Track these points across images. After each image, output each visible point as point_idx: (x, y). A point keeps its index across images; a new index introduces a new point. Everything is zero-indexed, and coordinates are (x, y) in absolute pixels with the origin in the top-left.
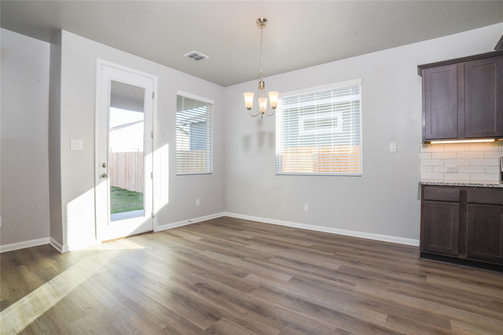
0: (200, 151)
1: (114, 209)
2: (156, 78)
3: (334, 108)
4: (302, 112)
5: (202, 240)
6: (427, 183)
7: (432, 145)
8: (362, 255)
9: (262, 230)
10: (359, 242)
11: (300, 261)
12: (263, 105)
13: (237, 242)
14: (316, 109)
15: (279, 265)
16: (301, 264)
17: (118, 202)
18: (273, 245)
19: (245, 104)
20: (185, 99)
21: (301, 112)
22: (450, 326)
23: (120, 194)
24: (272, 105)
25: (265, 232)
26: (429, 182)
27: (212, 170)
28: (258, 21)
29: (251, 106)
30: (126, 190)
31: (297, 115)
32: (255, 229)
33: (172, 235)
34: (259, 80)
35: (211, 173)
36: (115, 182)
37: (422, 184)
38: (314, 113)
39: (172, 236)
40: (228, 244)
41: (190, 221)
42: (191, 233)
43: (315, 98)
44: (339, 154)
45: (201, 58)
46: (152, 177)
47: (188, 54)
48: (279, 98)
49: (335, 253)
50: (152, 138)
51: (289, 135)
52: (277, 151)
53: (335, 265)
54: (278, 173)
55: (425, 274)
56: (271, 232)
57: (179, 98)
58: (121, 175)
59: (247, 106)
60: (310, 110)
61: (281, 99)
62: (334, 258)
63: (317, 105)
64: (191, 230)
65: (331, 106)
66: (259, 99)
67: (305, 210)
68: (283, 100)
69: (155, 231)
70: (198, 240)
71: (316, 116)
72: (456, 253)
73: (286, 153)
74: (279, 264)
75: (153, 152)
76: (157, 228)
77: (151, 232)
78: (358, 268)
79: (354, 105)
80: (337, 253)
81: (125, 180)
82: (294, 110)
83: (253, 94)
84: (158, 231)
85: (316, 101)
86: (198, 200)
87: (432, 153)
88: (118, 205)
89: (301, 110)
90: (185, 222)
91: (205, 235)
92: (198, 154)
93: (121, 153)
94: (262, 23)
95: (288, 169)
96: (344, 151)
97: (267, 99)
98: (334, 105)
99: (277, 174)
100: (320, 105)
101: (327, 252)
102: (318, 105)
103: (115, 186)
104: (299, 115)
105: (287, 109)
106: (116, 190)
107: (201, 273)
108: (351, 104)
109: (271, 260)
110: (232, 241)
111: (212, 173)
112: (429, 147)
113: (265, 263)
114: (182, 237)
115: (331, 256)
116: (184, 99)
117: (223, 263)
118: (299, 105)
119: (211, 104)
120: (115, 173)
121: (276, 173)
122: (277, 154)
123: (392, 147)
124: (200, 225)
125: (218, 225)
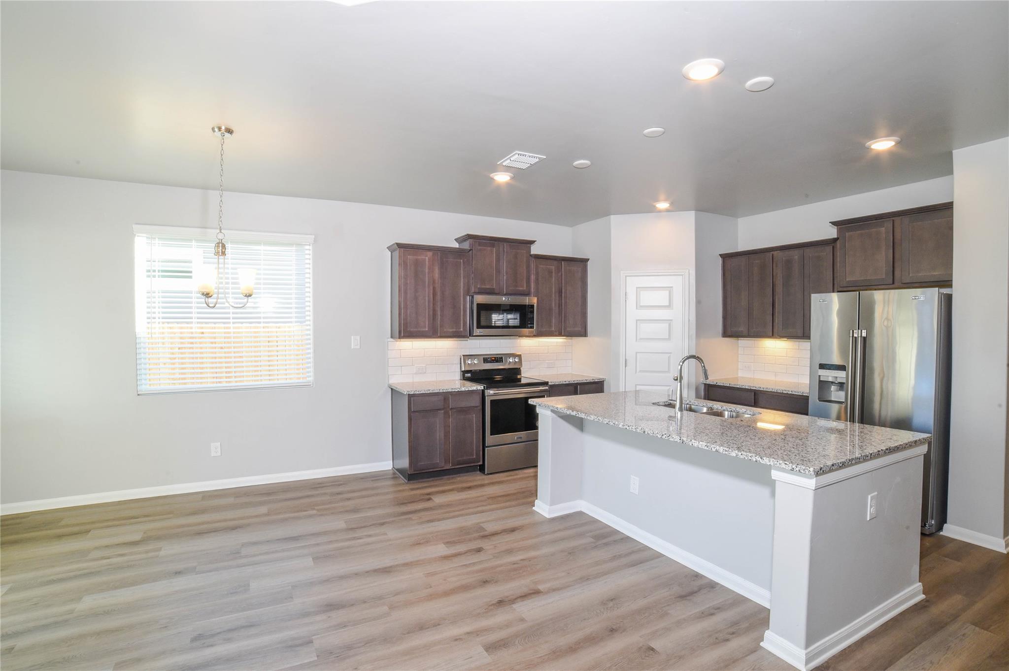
22: (484, 529)
37: (410, 393)
49: (314, 509)
53: (339, 523)
54: (142, 390)
55: (428, 497)
67: (213, 454)
72: (443, 464)
78: (366, 515)
87: (400, 350)
94: (223, 134)
99: (139, 393)
101: (301, 511)
112: (398, 342)
113: (246, 560)
121: (138, 391)
123: (355, 342)
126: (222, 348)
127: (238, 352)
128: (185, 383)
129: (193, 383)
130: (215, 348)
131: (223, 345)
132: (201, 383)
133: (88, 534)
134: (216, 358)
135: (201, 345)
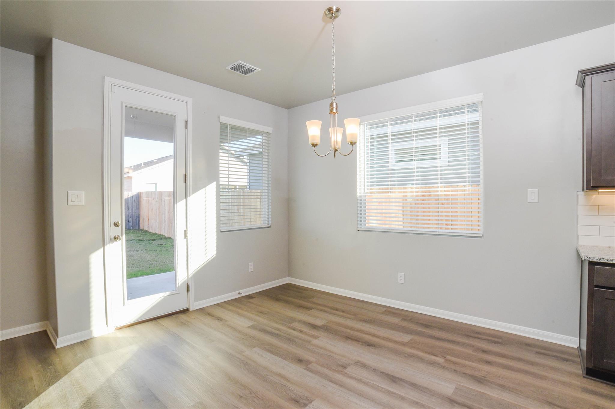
0: (259, 191)
1: (150, 267)
2: (190, 101)
3: (440, 133)
4: (394, 139)
5: (253, 327)
6: (600, 259)
7: (600, 194)
8: (488, 363)
9: (337, 310)
10: (479, 336)
11: (392, 374)
12: (336, 137)
13: (301, 331)
14: (414, 135)
15: (360, 381)
16: (393, 379)
17: (157, 256)
18: (351, 339)
19: (308, 138)
20: (232, 128)
21: (392, 139)
23: (162, 244)
24: (349, 139)
25: (342, 314)
26: (603, 258)
27: (270, 222)
28: (326, 12)
29: (317, 141)
30: (171, 238)
31: (387, 143)
32: (328, 307)
33: (212, 316)
34: (329, 101)
35: (268, 226)
36: (157, 228)
37: (591, 260)
38: (412, 140)
39: (213, 318)
40: (287, 336)
41: (240, 292)
42: (239, 314)
43: (412, 119)
44: (445, 195)
45: (249, 71)
46: (186, 237)
47: (232, 66)
48: (362, 123)
49: (445, 357)
50: (186, 183)
51: (375, 164)
52: (358, 191)
54: (360, 228)
56: (350, 314)
57: (224, 127)
58: (164, 220)
59: (311, 141)
60: (405, 135)
61: (364, 124)
62: (444, 368)
63: (415, 129)
64: (239, 308)
65: (436, 129)
66: (330, 129)
67: (399, 281)
68: (367, 126)
69: (191, 309)
70: (247, 327)
71: (415, 145)
73: (371, 193)
74: (361, 379)
75: (186, 197)
76: (195, 306)
77: (185, 311)
79: (470, 128)
80: (449, 357)
81: (169, 226)
82: (383, 137)
83: (321, 122)
84: (196, 308)
85: (414, 123)
86: (251, 264)
87: (599, 205)
88: (156, 261)
89: (392, 136)
90: (234, 295)
91: (257, 318)
92: (257, 196)
93: (164, 192)
94: (333, 14)
95: (373, 223)
96: (452, 191)
97: (343, 129)
98: (440, 129)
99: (358, 229)
100: (419, 129)
101: (433, 354)
102: (417, 129)
103: (157, 233)
104: (390, 143)
105: (373, 135)
106: (158, 239)
107: (242, 395)
108: (466, 127)
109: (349, 370)
110: (294, 329)
111: (270, 226)
112: (594, 196)
113: (338, 377)
114: (226, 321)
115: (439, 364)
116: (230, 128)
117: (276, 374)
118: (389, 130)
119: (268, 133)
120: (157, 216)
121: (358, 227)
122: (358, 195)
123: (531, 195)
124: (254, 299)
125: (278, 300)
126: (442, 204)
127: (455, 208)
128: (418, 227)
129: (423, 228)
130: (438, 204)
131: (444, 201)
132: (429, 228)
133: (309, 310)
134: (438, 212)
135: (429, 202)
